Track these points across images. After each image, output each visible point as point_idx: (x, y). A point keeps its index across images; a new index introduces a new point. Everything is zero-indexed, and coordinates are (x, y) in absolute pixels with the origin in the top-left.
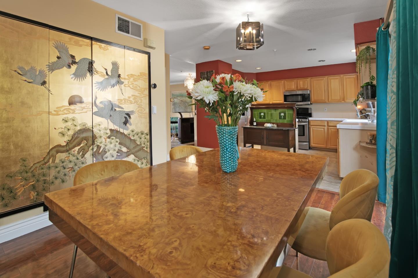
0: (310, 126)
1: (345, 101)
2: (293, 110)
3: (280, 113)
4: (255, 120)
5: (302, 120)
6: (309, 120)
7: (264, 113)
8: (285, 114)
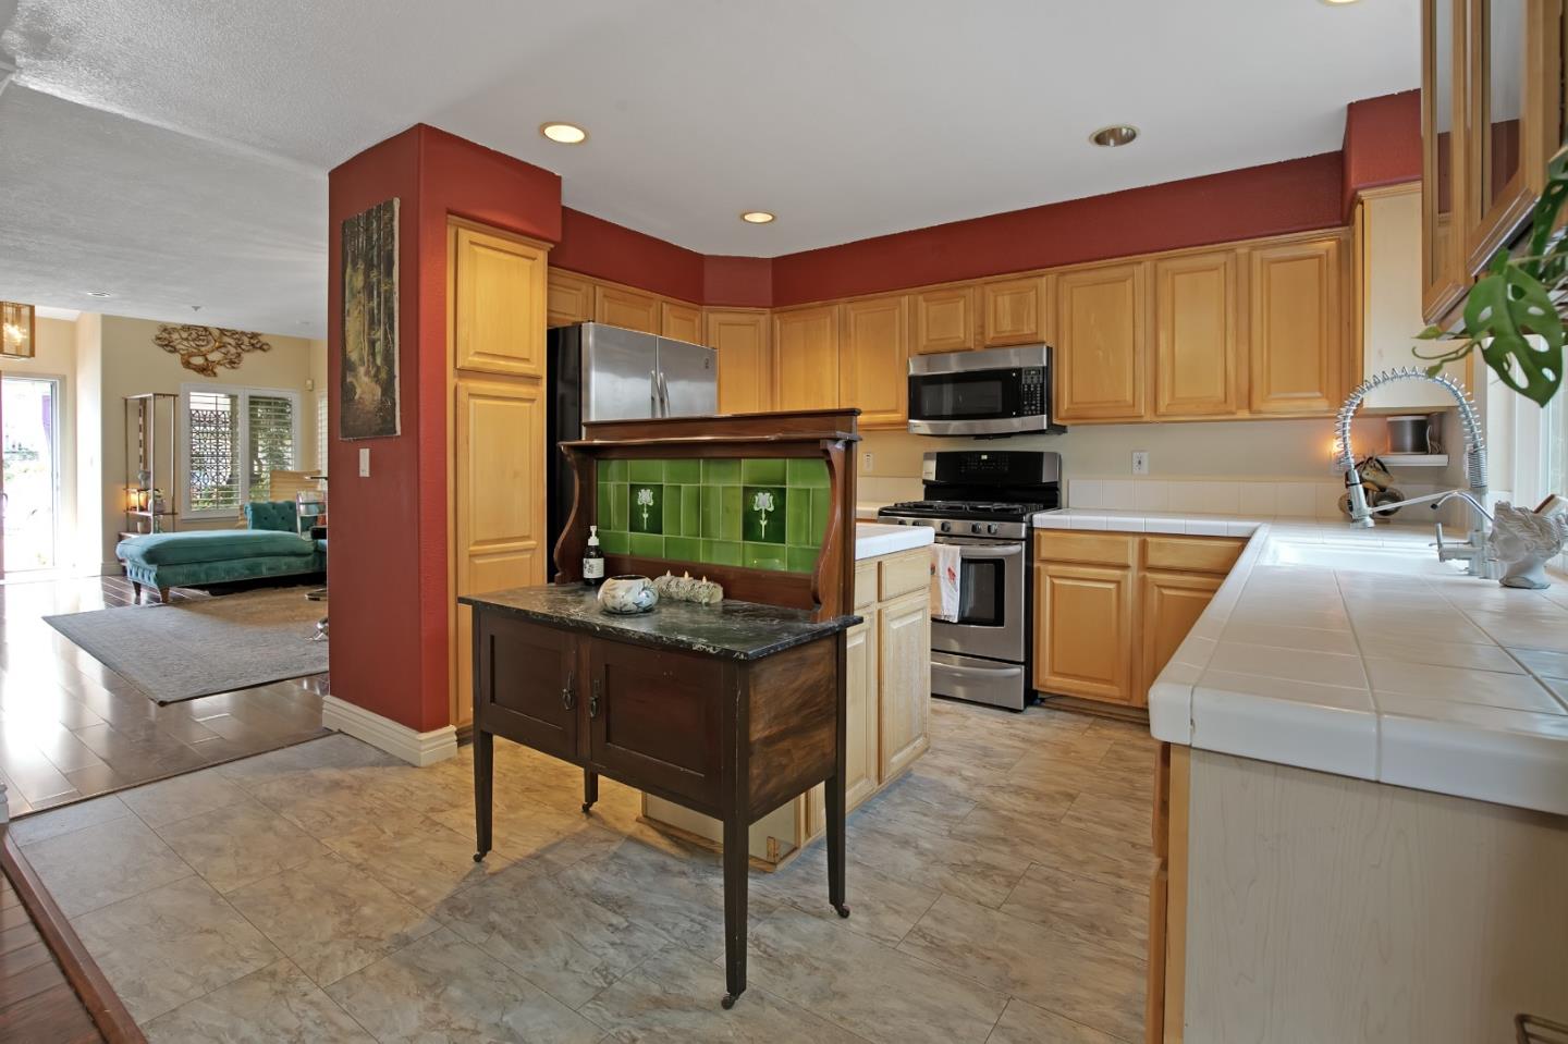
0: (1036, 565)
1: (1255, 406)
2: (830, 464)
3: (749, 492)
4: (593, 541)
5: (989, 527)
6: (1031, 529)
7: (658, 491)
8: (780, 495)
